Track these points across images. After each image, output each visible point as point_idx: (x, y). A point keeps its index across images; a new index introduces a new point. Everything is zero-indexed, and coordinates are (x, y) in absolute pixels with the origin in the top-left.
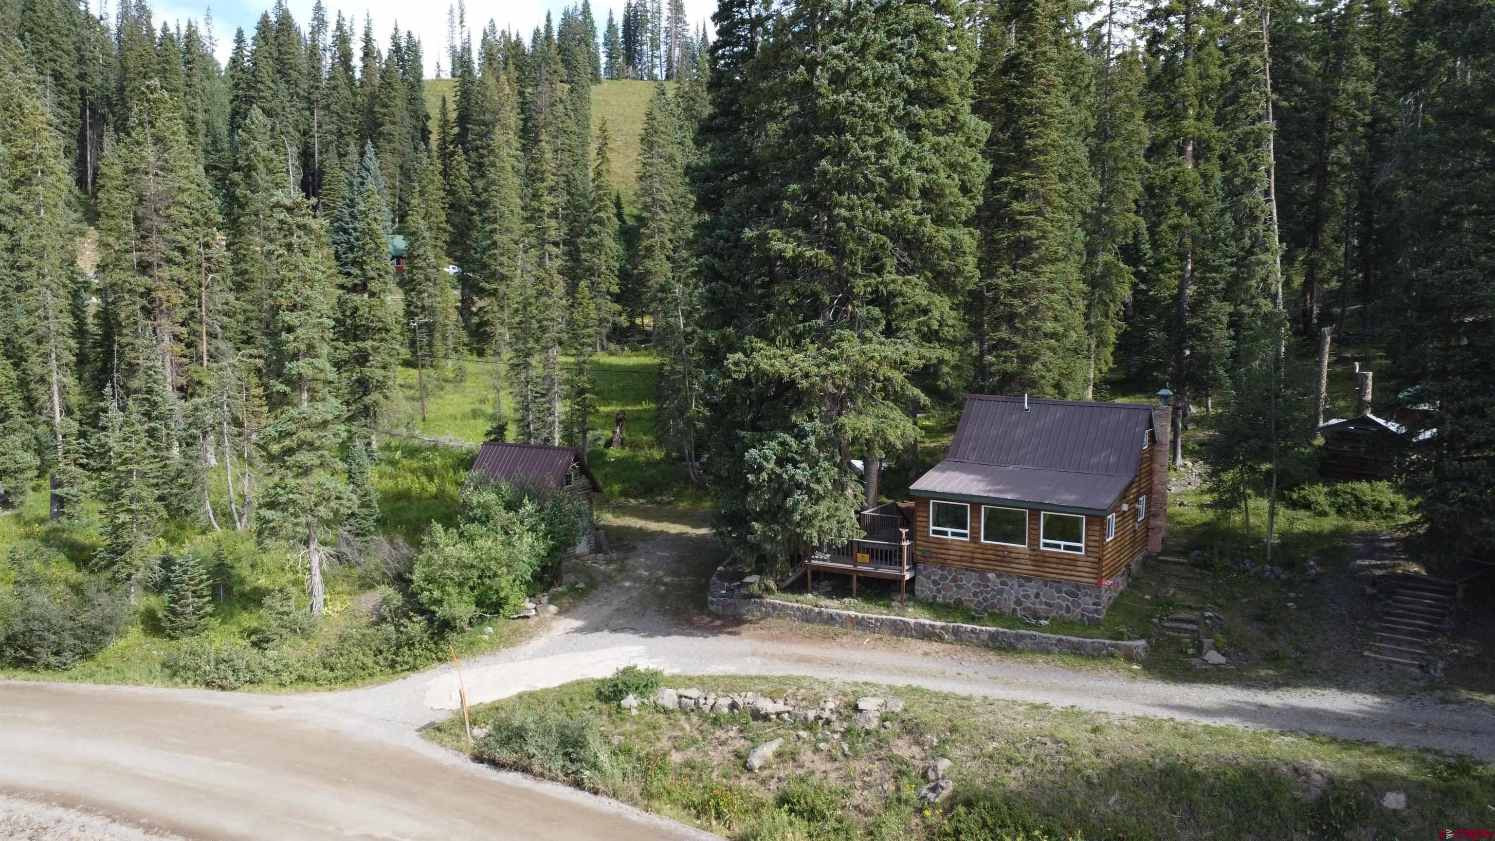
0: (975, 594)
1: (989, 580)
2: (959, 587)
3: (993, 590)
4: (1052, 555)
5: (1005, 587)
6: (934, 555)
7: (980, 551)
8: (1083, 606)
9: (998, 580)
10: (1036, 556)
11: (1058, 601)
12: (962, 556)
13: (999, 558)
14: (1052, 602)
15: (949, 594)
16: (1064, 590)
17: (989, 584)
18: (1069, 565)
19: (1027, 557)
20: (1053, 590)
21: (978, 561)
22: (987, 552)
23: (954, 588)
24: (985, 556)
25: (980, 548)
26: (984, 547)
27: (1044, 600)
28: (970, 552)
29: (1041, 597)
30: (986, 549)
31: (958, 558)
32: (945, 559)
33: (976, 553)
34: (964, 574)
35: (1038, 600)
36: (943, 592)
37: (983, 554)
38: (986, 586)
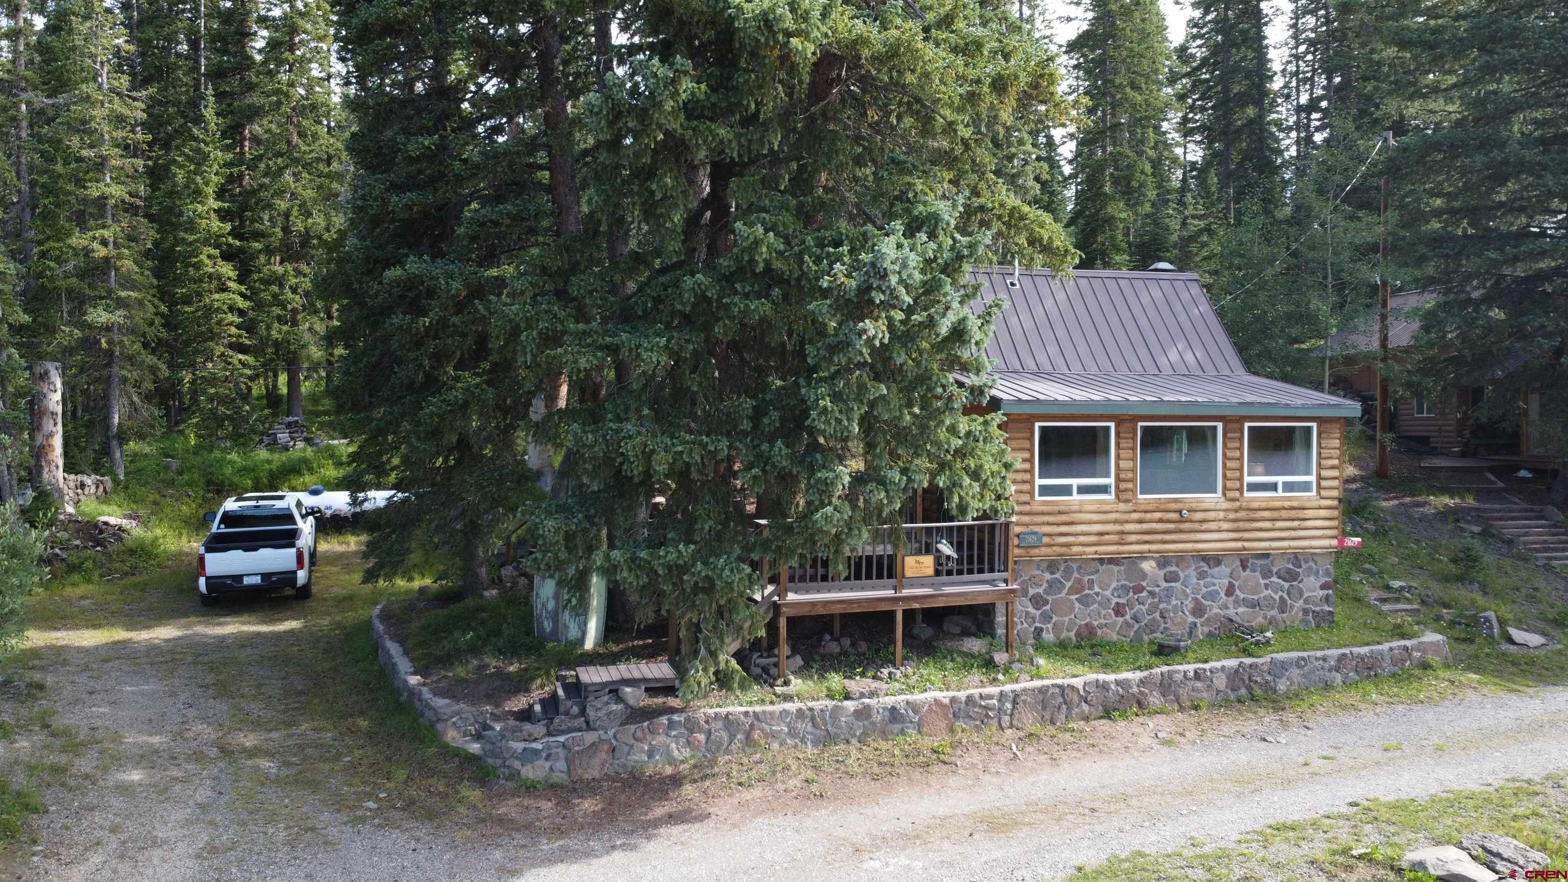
0: (1119, 611)
1: (1144, 575)
2: (1085, 601)
4: (1264, 505)
5: (1173, 584)
6: (1046, 540)
7: (1136, 516)
8: (1306, 595)
9: (1161, 573)
10: (1236, 511)
11: (1266, 593)
12: (1101, 534)
13: (1171, 526)
14: (1256, 597)
15: (1066, 619)
16: (1275, 570)
17: (1144, 584)
18: (1293, 520)
19: (1222, 515)
20: (1257, 574)
21: (1133, 538)
22: (1149, 516)
23: (1077, 605)
24: (1145, 526)
25: (1135, 511)
26: (1142, 508)
27: (1242, 596)
28: (1115, 522)
29: (1238, 592)
30: (1146, 512)
31: (1093, 539)
32: (1068, 545)
33: (1127, 522)
34: (1097, 571)
35: (1231, 599)
36: (1055, 619)
37: (1140, 522)
38: (1139, 589)
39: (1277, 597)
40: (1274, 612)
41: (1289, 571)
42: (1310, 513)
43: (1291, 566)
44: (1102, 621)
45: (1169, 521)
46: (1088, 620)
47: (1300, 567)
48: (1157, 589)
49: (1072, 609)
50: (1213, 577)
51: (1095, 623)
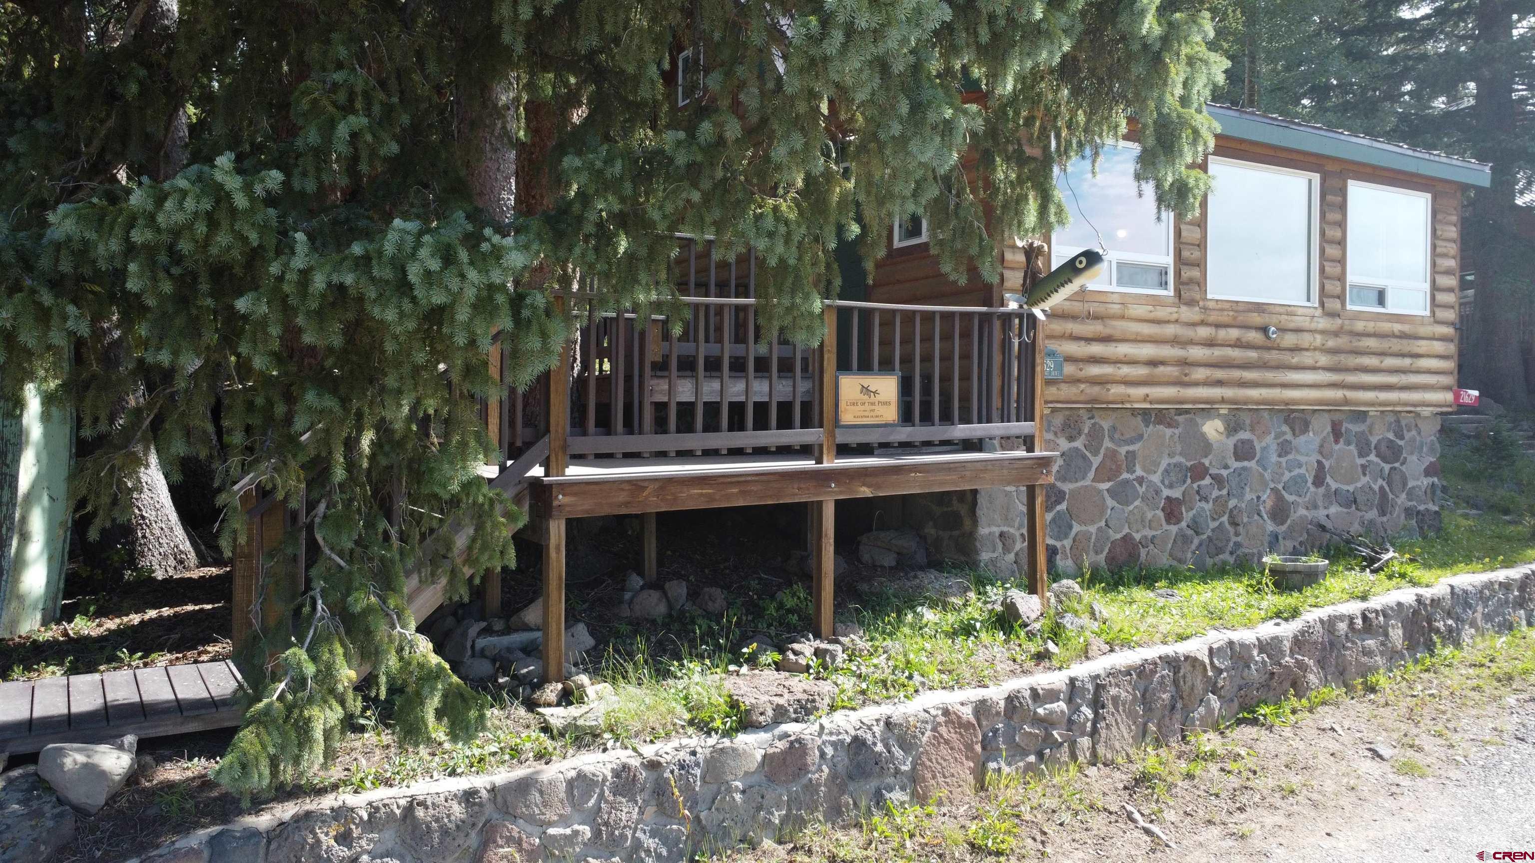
0: (1172, 510)
1: (1206, 447)
2: (1122, 493)
3: (1218, 480)
4: (1371, 326)
5: (1246, 464)
6: (1069, 369)
7: (1204, 332)
8: (1411, 484)
9: (1231, 442)
10: (1336, 334)
11: (1365, 480)
12: (1153, 363)
13: (1253, 354)
14: (1351, 488)
15: (1093, 529)
16: (1374, 440)
17: (1206, 462)
18: (1403, 355)
19: (1319, 340)
20: (1352, 447)
21: (1200, 374)
22: (1222, 334)
23: (1110, 502)
24: (1218, 352)
25: (1203, 323)
26: (1213, 318)
27: (1334, 486)
28: (1175, 341)
29: (1329, 479)
30: (1218, 326)
31: (1141, 371)
32: (1101, 382)
33: (1191, 342)
34: (1140, 437)
35: (1322, 490)
36: (1076, 528)
37: (1210, 343)
38: (1198, 472)
39: (1376, 488)
40: (1372, 514)
41: (1391, 444)
42: (1423, 346)
43: (1391, 436)
44: (1149, 533)
45: (1249, 346)
46: (1126, 530)
47: (1402, 438)
48: (1225, 473)
49: (1103, 508)
50: (1298, 451)
51: (1137, 537)
